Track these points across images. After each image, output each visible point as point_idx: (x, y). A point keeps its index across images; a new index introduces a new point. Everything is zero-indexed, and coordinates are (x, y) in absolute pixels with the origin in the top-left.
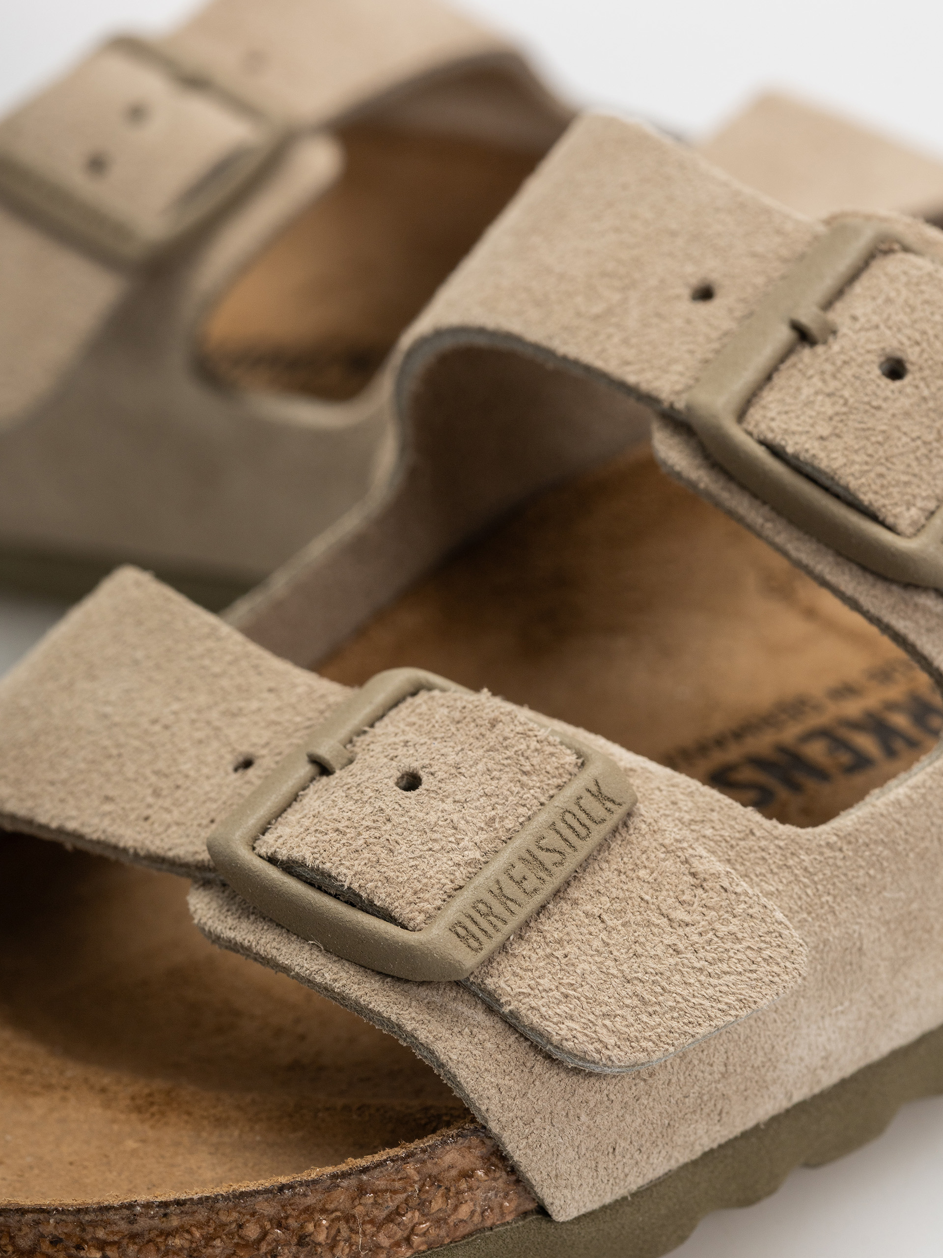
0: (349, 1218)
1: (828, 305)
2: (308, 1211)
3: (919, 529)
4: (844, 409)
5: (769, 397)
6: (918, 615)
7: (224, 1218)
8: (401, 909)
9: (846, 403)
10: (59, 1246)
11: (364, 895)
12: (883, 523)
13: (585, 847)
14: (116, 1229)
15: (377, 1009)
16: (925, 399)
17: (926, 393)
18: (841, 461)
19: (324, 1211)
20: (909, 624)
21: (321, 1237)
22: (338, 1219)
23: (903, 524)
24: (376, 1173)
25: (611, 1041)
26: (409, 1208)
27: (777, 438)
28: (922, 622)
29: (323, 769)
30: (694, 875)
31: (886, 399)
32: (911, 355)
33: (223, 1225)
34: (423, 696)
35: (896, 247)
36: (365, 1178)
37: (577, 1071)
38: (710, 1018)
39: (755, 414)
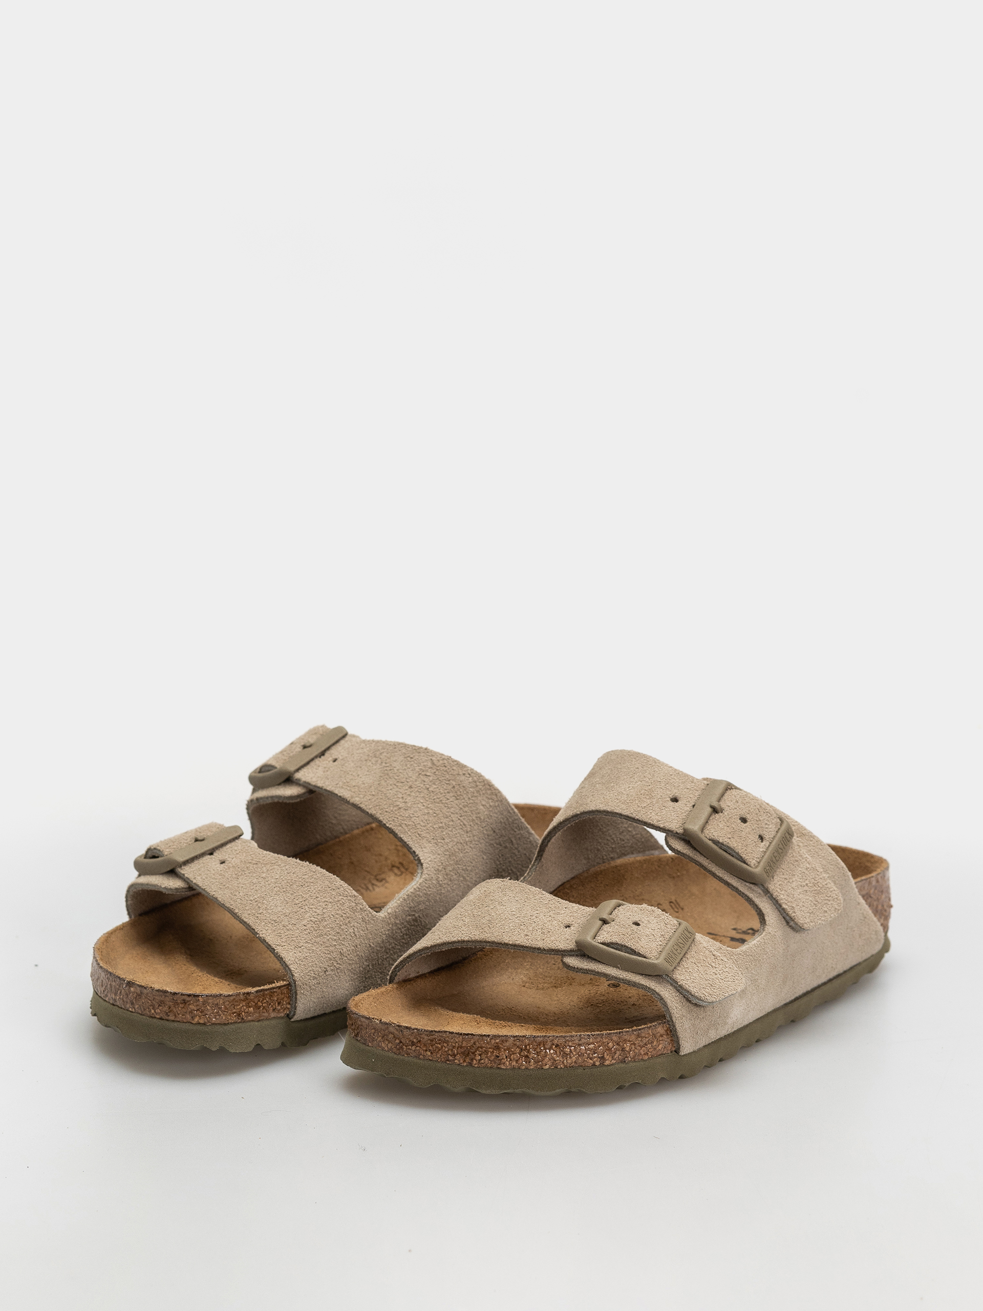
0: (634, 1044)
1: (719, 800)
2: (625, 1041)
3: (756, 867)
4: (733, 831)
5: (709, 827)
6: (754, 893)
7: (604, 1040)
8: (647, 955)
9: (734, 829)
10: (558, 1048)
11: (637, 951)
12: (747, 864)
13: (689, 943)
14: (575, 1042)
15: (642, 983)
16: (753, 829)
17: (753, 828)
18: (736, 845)
19: (629, 1041)
20: (752, 895)
21: (627, 1049)
22: (632, 1044)
23: (752, 865)
24: (642, 1031)
25: (707, 994)
26: (649, 1043)
27: (716, 838)
28: (755, 894)
29: (605, 922)
30: (714, 955)
31: (744, 828)
32: (748, 817)
33: (604, 1043)
34: (622, 907)
35: (733, 787)
36: (640, 1032)
37: (696, 1005)
38: (728, 992)
39: (706, 831)
